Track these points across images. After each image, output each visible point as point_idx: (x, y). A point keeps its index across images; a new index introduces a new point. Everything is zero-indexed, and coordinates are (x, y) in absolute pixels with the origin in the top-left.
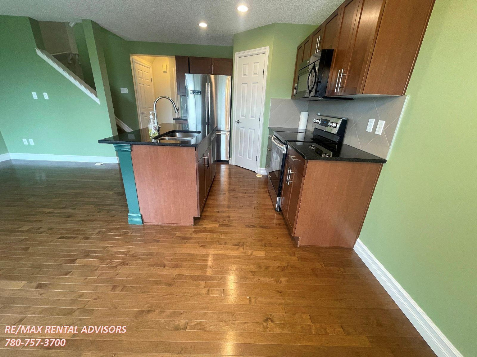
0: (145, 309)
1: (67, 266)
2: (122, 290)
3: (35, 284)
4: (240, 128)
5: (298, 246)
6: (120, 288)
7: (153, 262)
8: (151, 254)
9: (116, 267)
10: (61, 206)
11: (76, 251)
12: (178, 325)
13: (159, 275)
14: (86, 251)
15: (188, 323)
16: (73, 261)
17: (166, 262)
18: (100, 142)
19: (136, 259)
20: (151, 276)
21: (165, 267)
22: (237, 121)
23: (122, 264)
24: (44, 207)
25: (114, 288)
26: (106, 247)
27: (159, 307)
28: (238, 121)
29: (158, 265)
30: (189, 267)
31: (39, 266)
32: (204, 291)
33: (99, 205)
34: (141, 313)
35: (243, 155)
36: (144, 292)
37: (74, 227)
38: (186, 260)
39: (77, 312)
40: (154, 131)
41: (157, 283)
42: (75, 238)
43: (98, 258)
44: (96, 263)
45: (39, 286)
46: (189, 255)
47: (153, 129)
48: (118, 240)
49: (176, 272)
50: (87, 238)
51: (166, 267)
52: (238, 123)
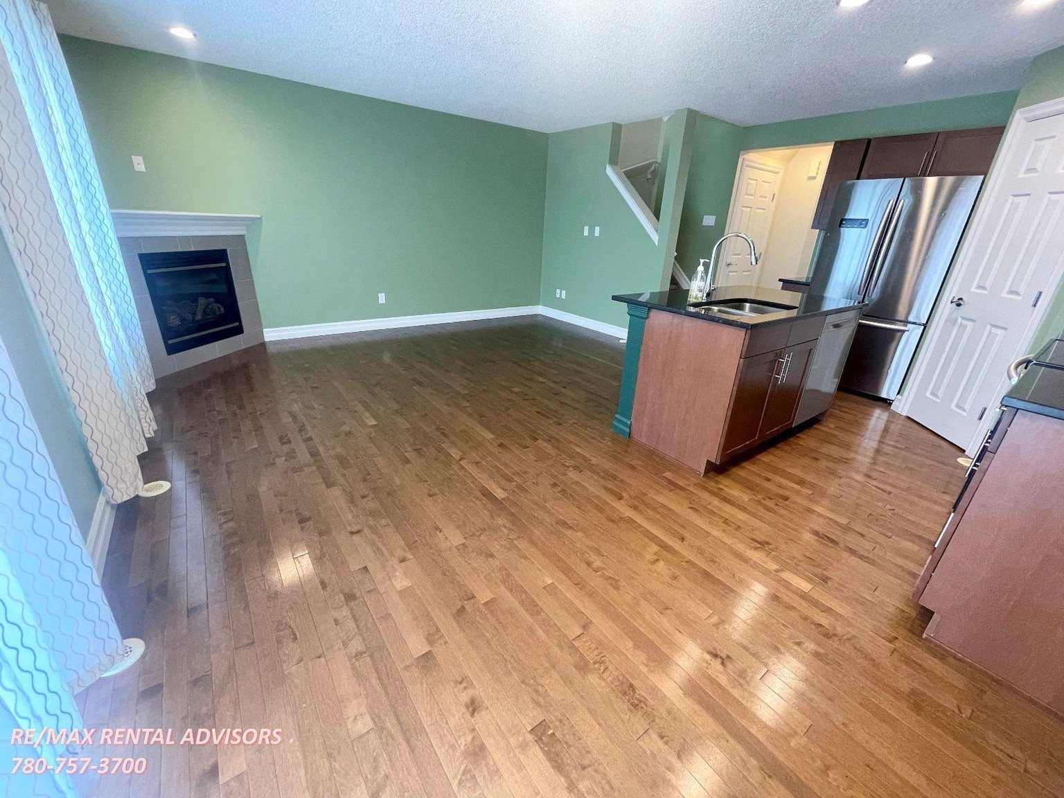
0: (569, 522)
1: (528, 441)
2: (559, 492)
3: (499, 442)
4: (960, 319)
5: (924, 636)
6: (559, 489)
7: (610, 485)
8: (614, 477)
9: (568, 467)
10: (555, 380)
11: (543, 431)
12: (592, 562)
13: (607, 503)
14: (551, 437)
15: (603, 568)
16: (536, 439)
17: (625, 495)
18: (614, 298)
19: (594, 472)
20: (597, 497)
21: (620, 499)
22: (956, 300)
23: (576, 468)
24: (541, 375)
25: (554, 485)
26: (571, 442)
27: (585, 533)
28: (961, 299)
29: (612, 492)
30: (651, 519)
31: (509, 429)
32: (651, 557)
33: (592, 394)
34: (564, 523)
35: (940, 394)
36: (580, 508)
37: (553, 406)
38: (654, 509)
39: (514, 484)
40: (697, 293)
41: (598, 508)
42: (549, 418)
43: (558, 448)
44: (553, 452)
45: (501, 445)
46: (664, 506)
47: (696, 290)
48: (589, 442)
49: (630, 513)
50: (560, 424)
51: (622, 501)
52: (959, 305)
